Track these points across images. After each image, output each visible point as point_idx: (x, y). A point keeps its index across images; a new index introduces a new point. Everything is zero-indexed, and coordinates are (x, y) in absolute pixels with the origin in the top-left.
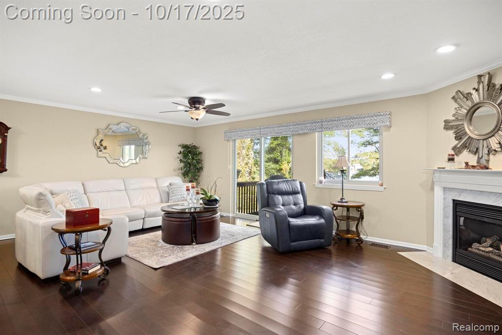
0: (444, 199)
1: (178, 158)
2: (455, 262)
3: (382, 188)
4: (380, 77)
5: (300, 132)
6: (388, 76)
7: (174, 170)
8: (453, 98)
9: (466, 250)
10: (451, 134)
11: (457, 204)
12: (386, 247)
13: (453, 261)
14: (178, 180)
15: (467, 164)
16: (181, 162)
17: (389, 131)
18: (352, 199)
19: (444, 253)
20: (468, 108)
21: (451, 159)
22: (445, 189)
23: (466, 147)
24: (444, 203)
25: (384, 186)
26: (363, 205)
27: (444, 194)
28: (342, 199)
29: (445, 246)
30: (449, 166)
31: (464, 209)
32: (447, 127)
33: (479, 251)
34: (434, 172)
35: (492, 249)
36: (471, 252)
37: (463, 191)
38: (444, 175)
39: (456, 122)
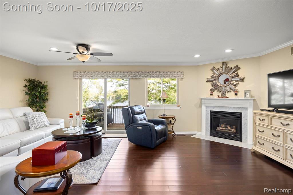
0: (206, 111)
1: (24, 91)
2: (211, 136)
3: (179, 108)
4: (194, 56)
5: (137, 77)
6: (197, 56)
7: (20, 102)
8: (212, 69)
9: (215, 130)
10: (210, 84)
11: (212, 112)
12: (184, 135)
13: (210, 136)
14: (29, 110)
15: (219, 96)
16: (26, 95)
17: (182, 81)
18: (168, 114)
19: (206, 133)
20: (218, 74)
21: (211, 94)
22: (206, 106)
23: (216, 89)
24: (206, 112)
25: (180, 107)
26: (175, 117)
27: (206, 108)
28: (164, 114)
29: (206, 130)
30: (211, 97)
31: (215, 114)
32: (208, 81)
33: (220, 130)
34: (201, 99)
35: (225, 128)
36: (217, 130)
37: (215, 107)
38: (206, 101)
39: (212, 79)
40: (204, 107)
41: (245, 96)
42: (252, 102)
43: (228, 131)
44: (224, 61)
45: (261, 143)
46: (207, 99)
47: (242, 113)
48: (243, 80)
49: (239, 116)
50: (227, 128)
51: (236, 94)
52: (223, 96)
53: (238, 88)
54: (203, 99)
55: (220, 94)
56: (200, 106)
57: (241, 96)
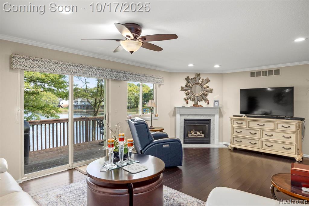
0: (180, 119)
2: (185, 143)
3: (157, 118)
8: (186, 79)
9: (188, 137)
20: (192, 84)
21: (187, 103)
22: (181, 115)
24: (180, 121)
27: (180, 117)
28: (151, 127)
31: (188, 122)
32: (182, 89)
33: (192, 136)
34: (175, 108)
35: (195, 134)
36: (190, 137)
37: (189, 115)
38: (181, 109)
39: (187, 88)
40: (178, 116)
41: (214, 105)
42: (218, 110)
43: (199, 136)
44: (198, 72)
45: (239, 141)
46: (183, 107)
47: (210, 119)
48: (211, 91)
49: (208, 122)
50: (197, 134)
51: (208, 103)
52: (196, 105)
53: (208, 97)
54: (178, 108)
55: (193, 103)
56: (174, 115)
57: (211, 105)
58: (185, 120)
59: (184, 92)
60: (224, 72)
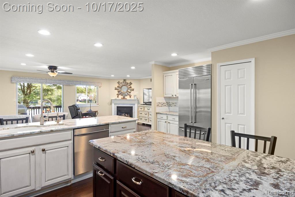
0: (115, 107)
8: (118, 82)
20: (121, 86)
21: (118, 97)
23: (120, 94)
27: (115, 105)
28: (90, 110)
30: (118, 99)
31: (119, 108)
32: (116, 89)
34: (112, 100)
37: (119, 104)
38: (115, 101)
39: (118, 88)
40: (113, 104)
41: (134, 98)
42: (137, 101)
44: (125, 79)
45: (141, 118)
46: (116, 99)
47: (133, 107)
48: (133, 90)
49: (131, 108)
51: (130, 97)
52: (124, 98)
53: (131, 94)
54: (113, 100)
55: (122, 97)
56: (111, 104)
57: (132, 98)
58: (118, 107)
59: (117, 90)
60: (141, 78)
